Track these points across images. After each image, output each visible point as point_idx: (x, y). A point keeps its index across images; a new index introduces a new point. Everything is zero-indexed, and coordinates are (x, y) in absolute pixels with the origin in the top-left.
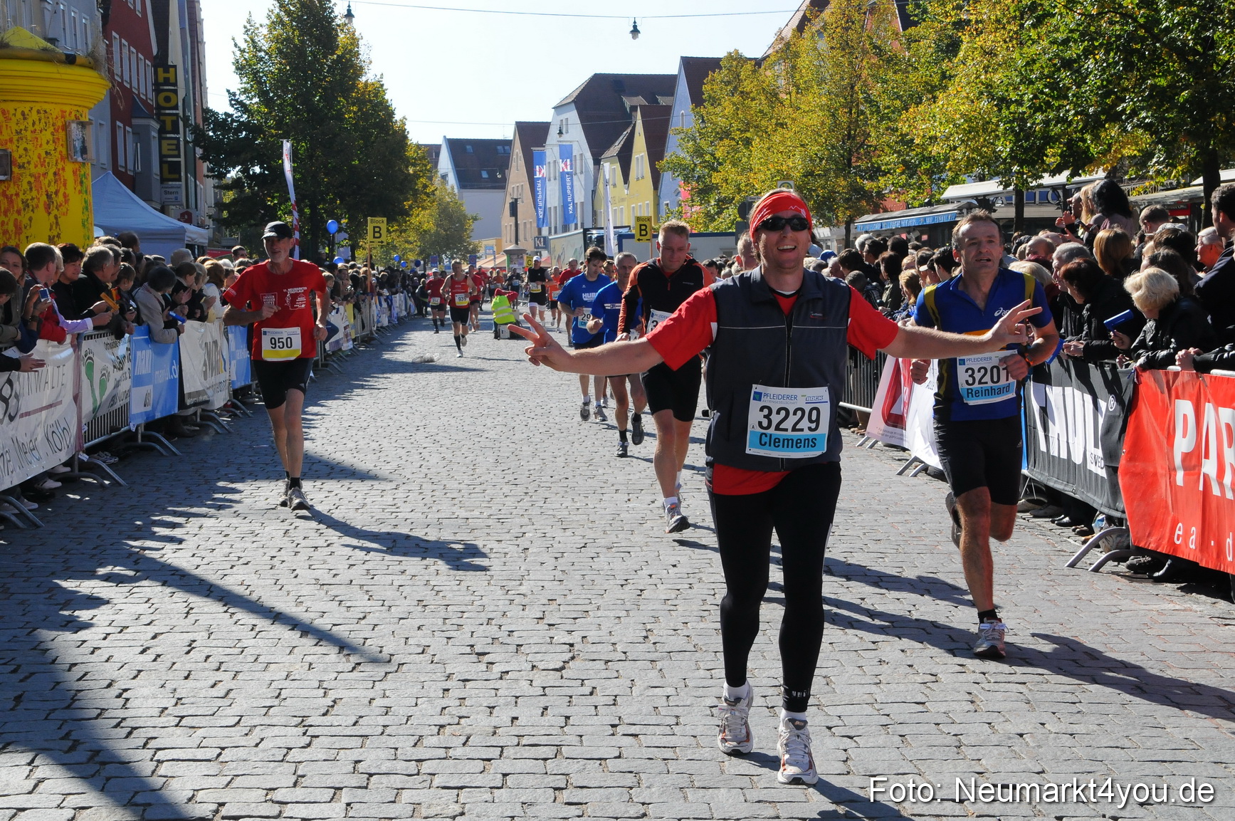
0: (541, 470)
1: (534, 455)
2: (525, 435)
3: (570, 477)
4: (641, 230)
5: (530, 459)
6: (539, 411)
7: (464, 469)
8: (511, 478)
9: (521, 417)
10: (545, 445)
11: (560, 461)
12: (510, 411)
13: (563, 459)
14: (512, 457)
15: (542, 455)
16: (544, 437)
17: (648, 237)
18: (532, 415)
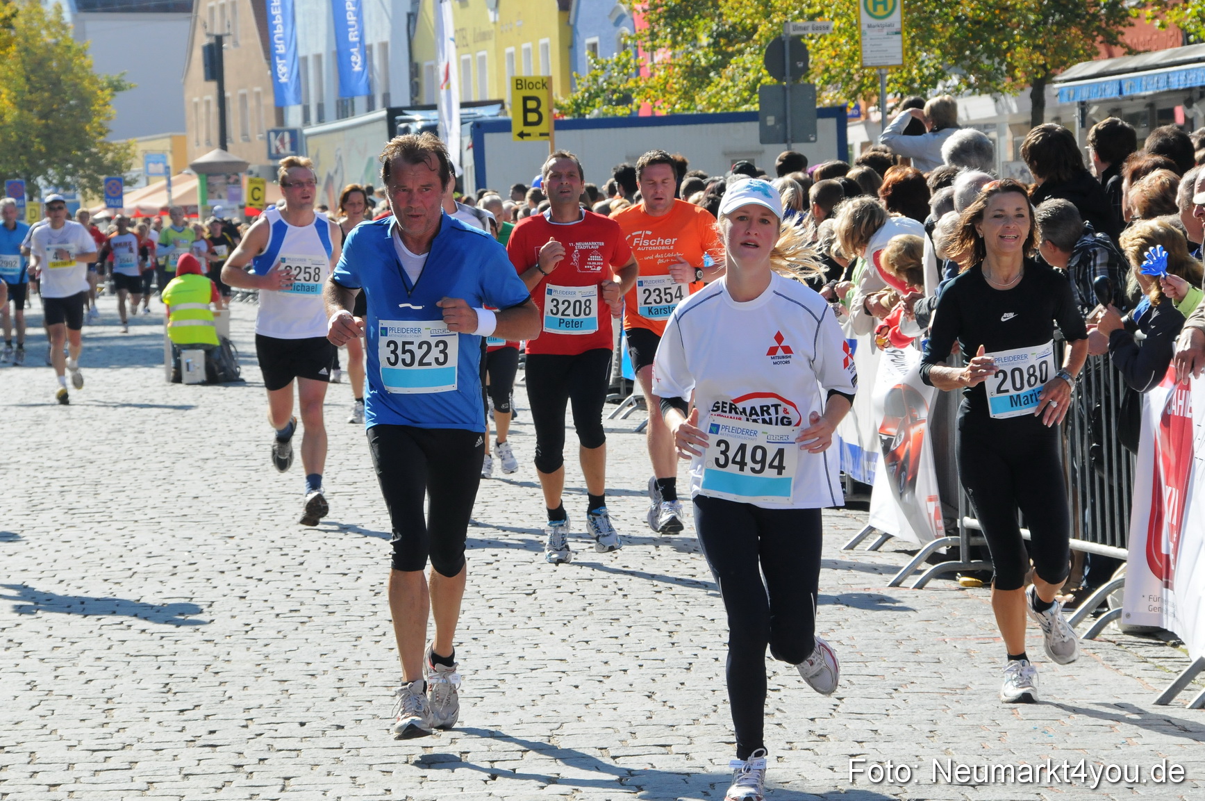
0: (277, 708)
1: (261, 669)
2: (239, 622)
3: (349, 724)
4: (526, 111)
5: (249, 681)
6: (275, 560)
7: (83, 710)
8: (200, 729)
9: (230, 577)
10: (286, 645)
11: (325, 685)
12: (203, 563)
13: (331, 679)
14: (206, 678)
15: (281, 671)
16: (287, 625)
17: (543, 127)
18: (258, 572)
